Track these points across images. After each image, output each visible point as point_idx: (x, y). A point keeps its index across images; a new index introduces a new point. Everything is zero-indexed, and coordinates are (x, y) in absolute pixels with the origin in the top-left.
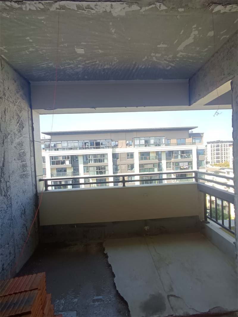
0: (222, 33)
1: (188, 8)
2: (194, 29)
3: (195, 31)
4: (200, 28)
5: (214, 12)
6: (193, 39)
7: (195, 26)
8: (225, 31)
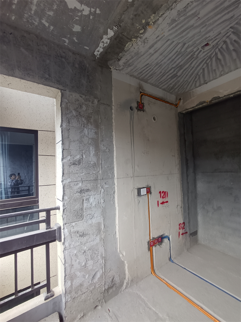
0: (75, 39)
1: (128, 6)
2: (93, 10)
3: (90, 11)
4: (91, 17)
5: (109, 30)
6: (75, 7)
7: (98, 11)
8: (76, 41)
